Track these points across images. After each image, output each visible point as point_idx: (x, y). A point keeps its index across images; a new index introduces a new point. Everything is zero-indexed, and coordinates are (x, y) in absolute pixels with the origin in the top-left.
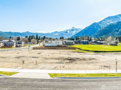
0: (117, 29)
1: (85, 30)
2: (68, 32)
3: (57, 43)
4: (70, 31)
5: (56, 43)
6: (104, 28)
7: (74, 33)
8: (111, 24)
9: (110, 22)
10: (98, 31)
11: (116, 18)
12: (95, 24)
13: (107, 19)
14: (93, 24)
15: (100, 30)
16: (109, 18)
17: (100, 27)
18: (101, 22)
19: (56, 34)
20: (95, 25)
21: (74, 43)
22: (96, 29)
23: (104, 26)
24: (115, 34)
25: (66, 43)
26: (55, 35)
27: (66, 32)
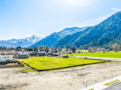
0: (73, 40)
1: (46, 39)
2: (28, 40)
3: (7, 57)
4: (30, 39)
5: (5, 58)
6: (63, 38)
7: (34, 41)
8: (68, 35)
9: (68, 33)
10: (57, 40)
11: (73, 30)
12: (55, 33)
13: (65, 30)
14: (53, 34)
15: (59, 39)
16: (67, 29)
17: (59, 37)
18: (60, 33)
19: (14, 42)
20: (55, 35)
21: (28, 56)
22: (56, 39)
23: (63, 37)
24: (71, 44)
25: (19, 56)
26: (12, 43)
27: (26, 40)
